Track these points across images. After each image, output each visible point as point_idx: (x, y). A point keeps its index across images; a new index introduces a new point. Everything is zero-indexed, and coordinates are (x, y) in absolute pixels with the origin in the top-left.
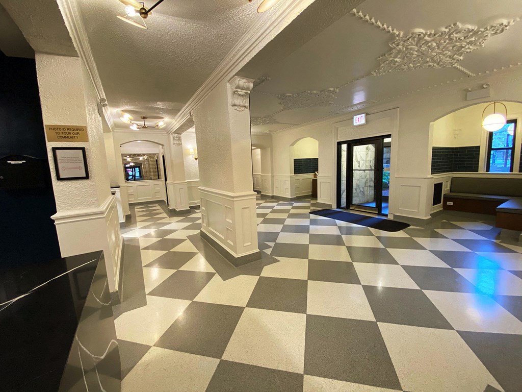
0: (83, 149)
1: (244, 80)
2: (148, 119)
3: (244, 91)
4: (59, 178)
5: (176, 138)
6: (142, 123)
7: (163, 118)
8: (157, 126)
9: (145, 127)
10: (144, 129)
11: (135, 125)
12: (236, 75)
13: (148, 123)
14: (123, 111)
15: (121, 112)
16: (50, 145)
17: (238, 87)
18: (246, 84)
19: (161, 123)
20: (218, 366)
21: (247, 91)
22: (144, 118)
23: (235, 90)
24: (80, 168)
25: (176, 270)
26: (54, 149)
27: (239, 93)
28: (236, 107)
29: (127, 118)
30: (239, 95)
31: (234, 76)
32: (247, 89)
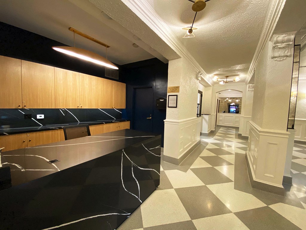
0: (177, 95)
1: (284, 35)
2: (229, 77)
3: (284, 44)
4: (168, 107)
5: (250, 87)
6: (225, 80)
7: (238, 75)
8: (234, 80)
9: (226, 82)
10: (227, 83)
11: (223, 82)
12: (273, 34)
13: (229, 80)
14: (214, 75)
15: (214, 76)
16: (168, 94)
17: (277, 42)
18: (286, 38)
19: (237, 79)
20: (188, 221)
21: (288, 43)
22: (227, 77)
23: (274, 45)
24: (174, 103)
25: (211, 166)
26: (169, 96)
27: (279, 46)
28: (276, 59)
29: (215, 78)
30: (280, 48)
31: (272, 36)
32: (289, 40)
